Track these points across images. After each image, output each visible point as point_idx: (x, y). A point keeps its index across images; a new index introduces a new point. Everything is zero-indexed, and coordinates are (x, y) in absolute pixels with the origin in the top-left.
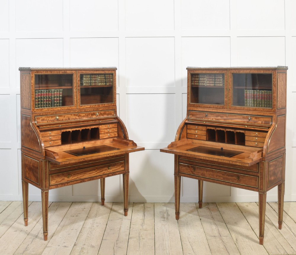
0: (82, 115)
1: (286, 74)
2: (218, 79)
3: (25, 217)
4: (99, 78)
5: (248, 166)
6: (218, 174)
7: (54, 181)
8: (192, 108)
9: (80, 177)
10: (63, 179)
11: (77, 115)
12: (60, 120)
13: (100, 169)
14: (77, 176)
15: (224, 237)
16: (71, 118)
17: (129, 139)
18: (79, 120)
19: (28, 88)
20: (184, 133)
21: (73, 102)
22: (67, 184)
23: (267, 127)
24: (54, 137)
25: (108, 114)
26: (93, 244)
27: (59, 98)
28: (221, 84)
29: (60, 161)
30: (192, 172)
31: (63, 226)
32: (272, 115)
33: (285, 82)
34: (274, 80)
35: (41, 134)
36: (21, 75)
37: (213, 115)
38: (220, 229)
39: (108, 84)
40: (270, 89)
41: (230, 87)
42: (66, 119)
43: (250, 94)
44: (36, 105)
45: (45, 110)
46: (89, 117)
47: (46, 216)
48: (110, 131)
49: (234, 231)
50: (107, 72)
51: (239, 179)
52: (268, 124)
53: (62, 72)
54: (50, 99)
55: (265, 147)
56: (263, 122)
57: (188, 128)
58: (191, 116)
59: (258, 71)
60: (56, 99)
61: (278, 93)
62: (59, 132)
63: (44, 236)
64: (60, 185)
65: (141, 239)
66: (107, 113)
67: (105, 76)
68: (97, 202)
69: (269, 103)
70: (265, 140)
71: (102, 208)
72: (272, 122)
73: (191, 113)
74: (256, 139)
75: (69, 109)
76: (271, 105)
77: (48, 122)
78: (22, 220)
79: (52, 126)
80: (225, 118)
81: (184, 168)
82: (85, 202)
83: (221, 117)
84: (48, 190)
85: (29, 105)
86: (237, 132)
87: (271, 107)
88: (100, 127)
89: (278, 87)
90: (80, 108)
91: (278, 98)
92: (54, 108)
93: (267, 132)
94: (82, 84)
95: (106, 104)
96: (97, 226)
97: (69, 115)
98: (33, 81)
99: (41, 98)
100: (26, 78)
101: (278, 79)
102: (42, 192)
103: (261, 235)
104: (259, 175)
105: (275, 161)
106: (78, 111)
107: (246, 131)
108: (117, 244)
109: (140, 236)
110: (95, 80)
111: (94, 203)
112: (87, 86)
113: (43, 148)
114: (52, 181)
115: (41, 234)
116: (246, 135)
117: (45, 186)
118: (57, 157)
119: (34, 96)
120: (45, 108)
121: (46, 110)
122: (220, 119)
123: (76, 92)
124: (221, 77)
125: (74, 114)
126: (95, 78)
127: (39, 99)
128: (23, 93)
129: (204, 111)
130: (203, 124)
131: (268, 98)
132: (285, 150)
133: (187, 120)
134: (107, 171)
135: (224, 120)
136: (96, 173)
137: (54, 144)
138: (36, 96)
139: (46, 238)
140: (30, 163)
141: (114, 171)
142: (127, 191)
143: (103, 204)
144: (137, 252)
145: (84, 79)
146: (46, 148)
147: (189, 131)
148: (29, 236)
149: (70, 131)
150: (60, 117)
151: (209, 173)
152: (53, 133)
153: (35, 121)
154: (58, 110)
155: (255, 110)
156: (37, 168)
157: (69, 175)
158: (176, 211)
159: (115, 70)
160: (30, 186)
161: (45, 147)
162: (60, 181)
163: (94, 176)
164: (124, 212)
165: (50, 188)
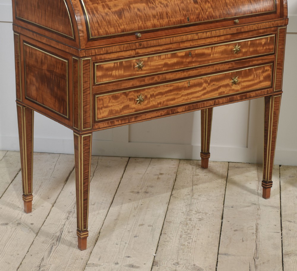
3: (27, 192)
7: (105, 111)
9: (165, 103)
10: (127, 107)
13: (214, 83)
14: (158, 99)
22: (136, 118)
47: (86, 192)
63: (79, 238)
64: (118, 121)
68: (189, 160)
71: (202, 174)
82: (159, 159)
96: (200, 220)
102: (76, 138)
111: (181, 162)
114: (101, 111)
117: (85, 123)
134: (228, 88)
136: (204, 94)
139: (82, 244)
140: (42, 63)
141: (246, 90)
143: (204, 164)
148: (41, 238)
156: (63, 77)
160: (39, 118)
162: (119, 109)
163: (199, 99)
164: (261, 188)
165: (96, 127)
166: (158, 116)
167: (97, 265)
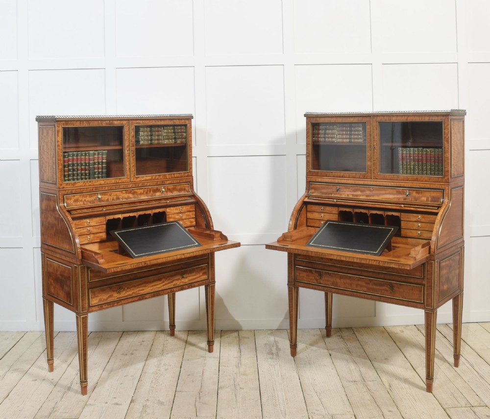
0: (139, 191)
1: (463, 121)
2: (355, 131)
3: (50, 358)
4: (164, 132)
5: (409, 269)
6: (360, 283)
7: (96, 299)
8: (314, 178)
9: (138, 292)
10: (111, 296)
11: (130, 193)
12: (103, 201)
13: (170, 278)
14: (133, 290)
15: (370, 383)
16: (121, 197)
17: (215, 229)
18: (133, 199)
19: (51, 149)
20: (303, 219)
21: (123, 171)
22: (118, 303)
23: (436, 207)
24: (94, 227)
25: (180, 190)
26: (161, 400)
27: (102, 164)
28: (361, 139)
29: (105, 266)
30: (317, 280)
31: (111, 371)
32: (443, 187)
33: (462, 135)
34: (446, 131)
35: (74, 224)
36: (39, 128)
37: (349, 188)
38: (363, 370)
39: (179, 141)
40: (439, 145)
41: (375, 143)
42: (113, 199)
43: (408, 155)
44: (65, 176)
45: (79, 184)
46: (150, 194)
47: (85, 355)
48: (184, 217)
49: (384, 372)
50: (177, 122)
51: (392, 291)
52: (438, 201)
53: (106, 124)
54: (87, 167)
55: (434, 238)
56: (430, 199)
57: (308, 210)
58: (313, 191)
59: (421, 118)
60: (96, 166)
61: (452, 152)
62: (103, 220)
63: (82, 387)
64: (105, 306)
65: (238, 389)
66: (179, 187)
67: (174, 129)
68: (162, 331)
69: (438, 169)
70: (433, 227)
71: (170, 339)
72: (443, 198)
73: (312, 186)
74: (419, 226)
75: (118, 183)
76: (442, 171)
77: (84, 204)
78: (43, 362)
79: (90, 210)
80: (368, 192)
81: (303, 274)
82: (143, 331)
83: (362, 191)
84: (87, 314)
85: (53, 177)
86: (388, 216)
87: (442, 175)
88: (168, 210)
89: (452, 143)
90: (135, 180)
91: (452, 160)
92: (94, 182)
93: (436, 214)
94: (137, 142)
95: (176, 174)
96: (166, 370)
97: (118, 193)
98: (60, 138)
99: (73, 165)
100: (48, 133)
101: (452, 129)
102: (77, 318)
103: (430, 377)
104: (425, 282)
105: (449, 260)
106: (131, 185)
107: (402, 214)
108: (200, 398)
109: (236, 384)
110: (158, 136)
111: (158, 332)
112: (146, 145)
113: (78, 246)
114: (94, 300)
115: (77, 384)
116: (402, 219)
117: (83, 308)
118: (101, 261)
119: (62, 162)
120: (80, 181)
121: (81, 184)
122: (360, 195)
123: (129, 155)
124: (361, 129)
125: (125, 190)
126: (158, 131)
127: (70, 168)
128: (43, 158)
129: (334, 182)
130: (333, 203)
131: (436, 161)
132: (463, 241)
133: (307, 198)
134: (180, 281)
135: (367, 196)
137: (95, 240)
138: (64, 161)
139: (84, 390)
140: (57, 271)
141: (191, 282)
142: (212, 312)
143: (172, 333)
144: (234, 410)
145: (141, 133)
146: (83, 247)
147: (310, 215)
148: (58, 388)
149: (120, 218)
150: (104, 196)
151: (345, 282)
152: (94, 222)
153: (64, 203)
154: (100, 185)
155: (416, 180)
156: (69, 278)
157: (119, 289)
158: (291, 342)
159: (189, 118)
160: (56, 306)
161: (81, 245)
162: (106, 298)
163: (160, 289)
164: (207, 346)
165: (91, 310)
166: (133, 301)
167: (93, 405)
